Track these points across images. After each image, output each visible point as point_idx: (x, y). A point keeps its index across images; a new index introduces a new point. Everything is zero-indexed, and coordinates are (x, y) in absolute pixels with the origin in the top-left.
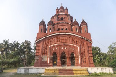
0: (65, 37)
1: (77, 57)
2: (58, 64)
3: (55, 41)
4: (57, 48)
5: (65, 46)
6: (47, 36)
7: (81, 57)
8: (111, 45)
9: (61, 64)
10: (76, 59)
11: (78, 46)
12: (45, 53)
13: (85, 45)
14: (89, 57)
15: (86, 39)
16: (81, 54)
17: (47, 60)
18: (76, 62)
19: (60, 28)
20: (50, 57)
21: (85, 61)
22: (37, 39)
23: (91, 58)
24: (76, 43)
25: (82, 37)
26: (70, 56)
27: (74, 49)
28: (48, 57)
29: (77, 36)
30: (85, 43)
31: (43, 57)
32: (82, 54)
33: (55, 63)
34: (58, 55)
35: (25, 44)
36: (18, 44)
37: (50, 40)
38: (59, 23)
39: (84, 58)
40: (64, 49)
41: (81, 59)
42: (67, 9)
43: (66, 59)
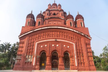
0: (57, 32)
1: (73, 57)
2: (46, 67)
3: (44, 36)
4: (46, 46)
5: (56, 42)
6: (35, 30)
7: (78, 57)
8: (106, 47)
9: (51, 67)
10: (71, 59)
11: (73, 42)
12: (30, 51)
13: (82, 42)
14: (89, 57)
15: (83, 34)
16: (77, 53)
17: (32, 61)
18: (70, 64)
19: (52, 23)
20: (36, 57)
21: (82, 62)
22: (21, 33)
23: (90, 58)
24: (70, 40)
25: (78, 32)
26: (63, 55)
27: (68, 47)
28: (34, 57)
29: (72, 30)
31: (27, 57)
33: (43, 64)
34: (47, 54)
35: (16, 46)
37: (38, 35)
38: (51, 18)
39: (82, 58)
40: (55, 46)
41: (78, 60)
42: (60, 5)
43: (58, 59)
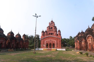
0: (51, 37)
2: (48, 47)
3: (47, 39)
4: (48, 42)
6: (45, 37)
10: (55, 45)
11: (56, 41)
12: (44, 44)
13: (58, 41)
17: (44, 46)
19: (50, 32)
20: (46, 45)
21: (58, 46)
26: (53, 44)
27: (54, 42)
29: (56, 37)
30: (59, 39)
32: (57, 44)
34: (48, 44)
35: (36, 37)
36: (33, 36)
37: (45, 39)
40: (50, 42)
43: (51, 45)
